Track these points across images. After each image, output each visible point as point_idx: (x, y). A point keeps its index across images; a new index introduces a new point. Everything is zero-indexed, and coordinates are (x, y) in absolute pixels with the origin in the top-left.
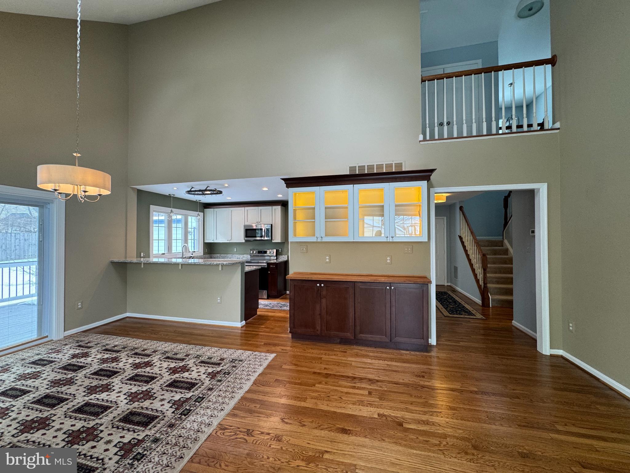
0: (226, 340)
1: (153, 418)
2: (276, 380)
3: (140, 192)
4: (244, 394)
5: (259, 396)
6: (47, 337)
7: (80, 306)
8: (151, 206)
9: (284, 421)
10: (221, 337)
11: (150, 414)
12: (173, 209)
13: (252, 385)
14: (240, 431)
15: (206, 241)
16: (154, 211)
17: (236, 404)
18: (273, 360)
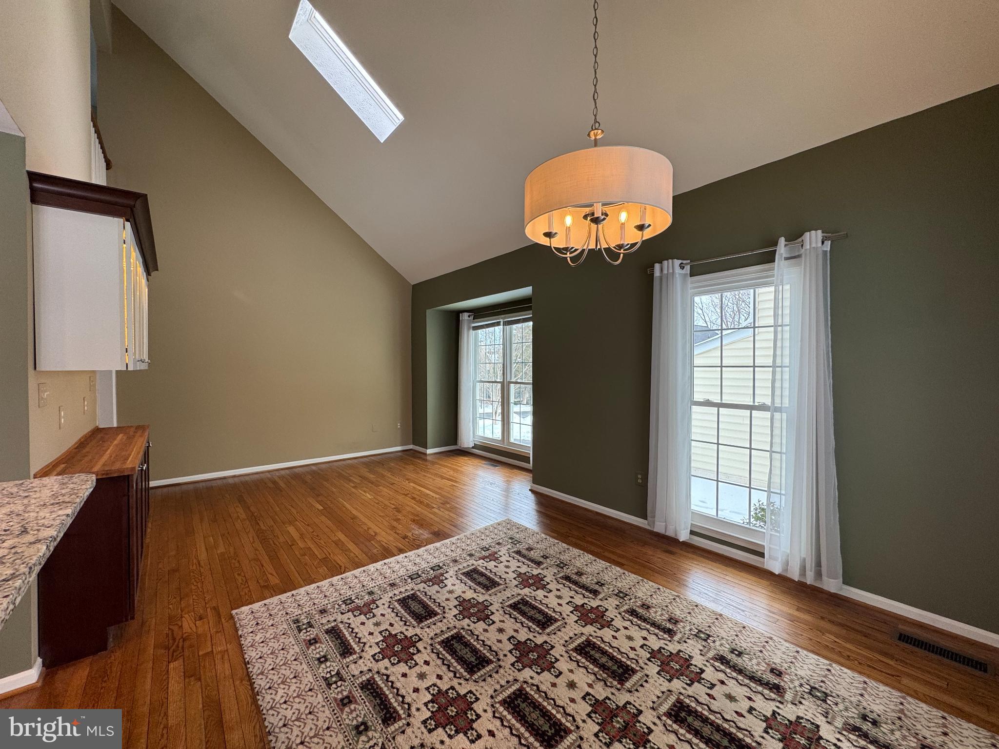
1: (468, 574)
11: (469, 579)
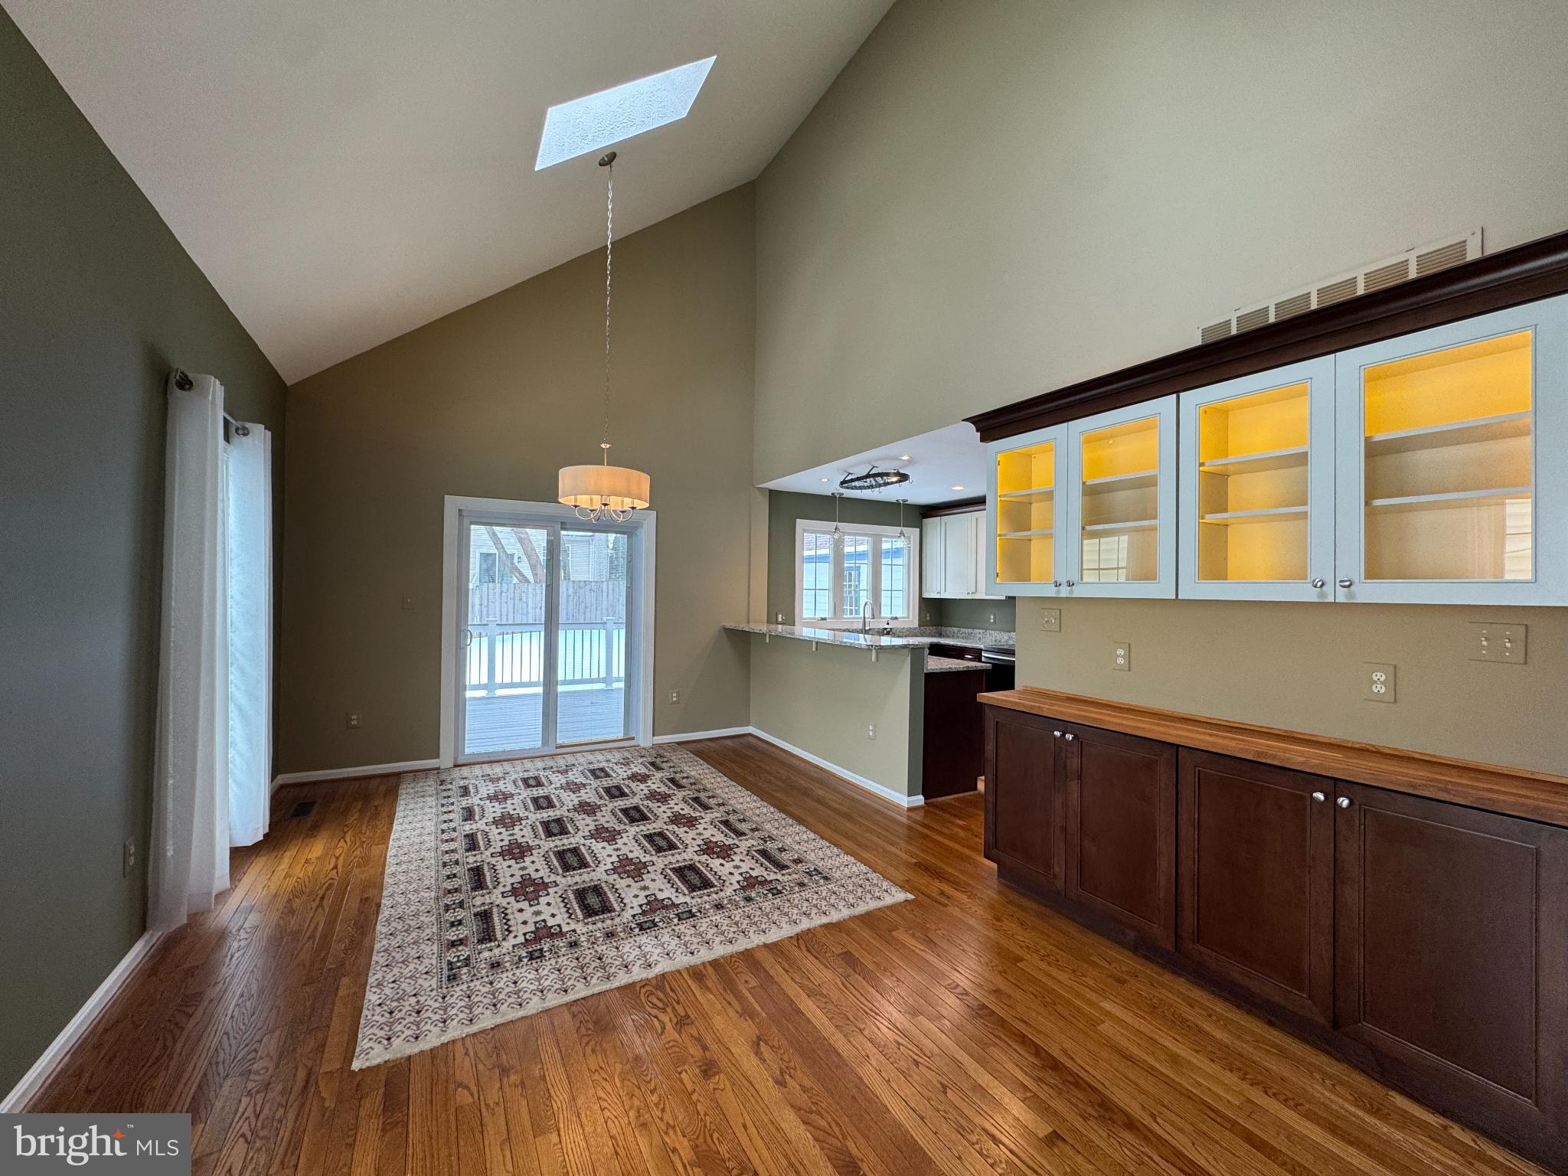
0: (848, 824)
2: (848, 953)
3: (774, 495)
4: (758, 946)
5: (778, 967)
6: (633, 739)
7: (675, 699)
8: (798, 520)
9: (758, 1045)
10: (847, 816)
12: (841, 525)
13: (791, 937)
14: (674, 1009)
15: (926, 595)
16: (805, 531)
17: (723, 957)
18: (892, 908)
